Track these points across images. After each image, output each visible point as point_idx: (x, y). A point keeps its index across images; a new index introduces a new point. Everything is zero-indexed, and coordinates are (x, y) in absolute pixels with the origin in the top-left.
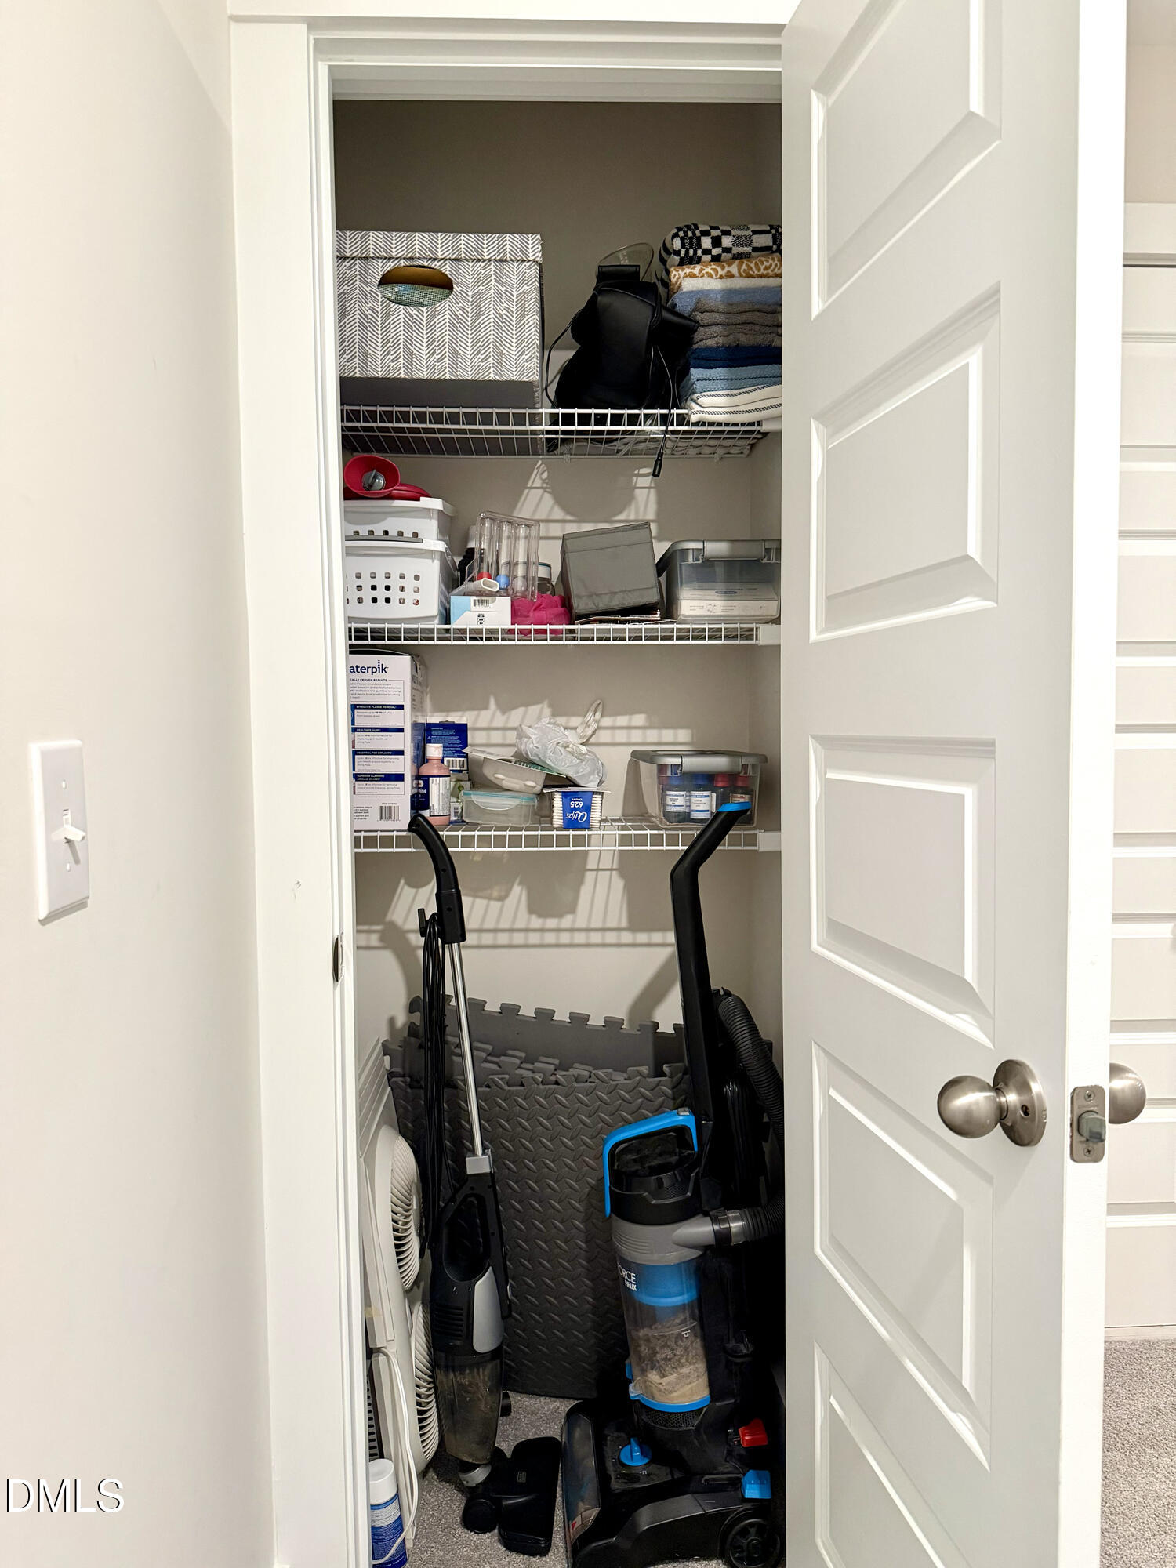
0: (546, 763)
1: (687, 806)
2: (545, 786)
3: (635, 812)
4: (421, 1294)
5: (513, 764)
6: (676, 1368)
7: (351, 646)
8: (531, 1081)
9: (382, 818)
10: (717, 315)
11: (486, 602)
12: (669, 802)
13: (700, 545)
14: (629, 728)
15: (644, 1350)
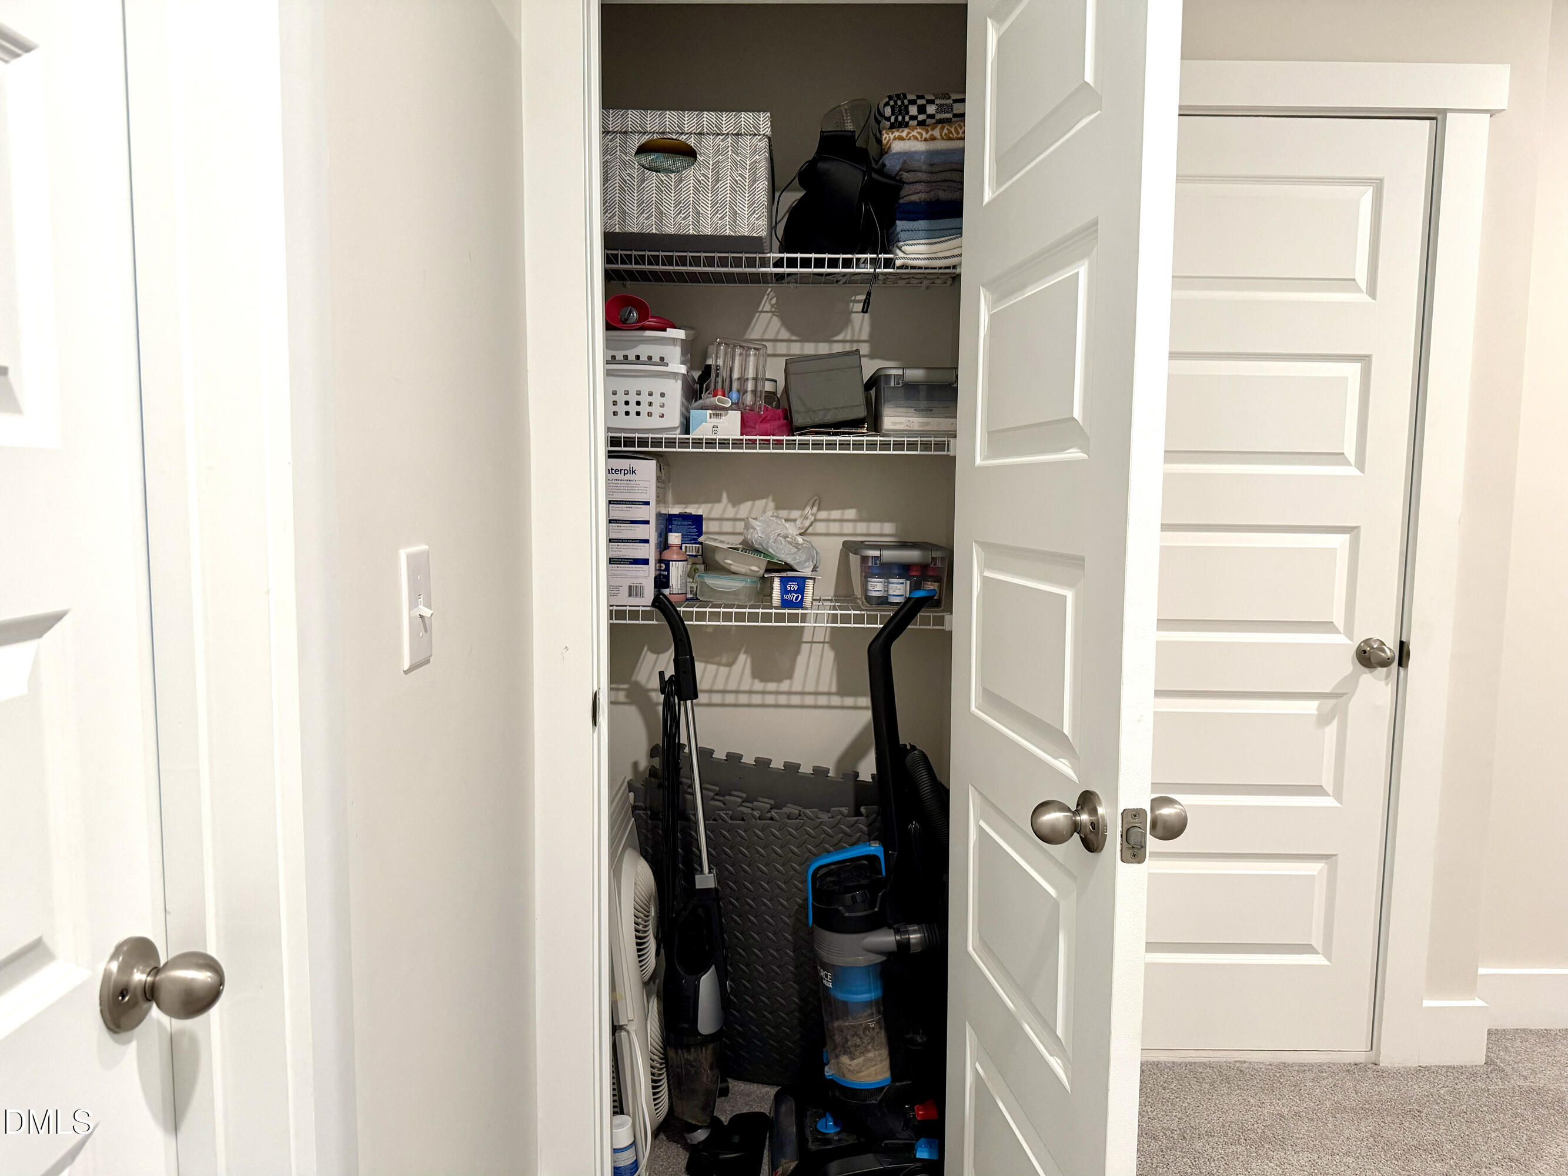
0: (767, 551)
1: (885, 591)
2: (767, 571)
3: (844, 596)
4: (656, 989)
5: (740, 552)
6: (863, 1053)
7: (609, 452)
8: (751, 816)
9: (630, 595)
10: (920, 174)
11: (720, 415)
12: (870, 588)
13: (900, 372)
14: (841, 521)
15: (838, 1038)
